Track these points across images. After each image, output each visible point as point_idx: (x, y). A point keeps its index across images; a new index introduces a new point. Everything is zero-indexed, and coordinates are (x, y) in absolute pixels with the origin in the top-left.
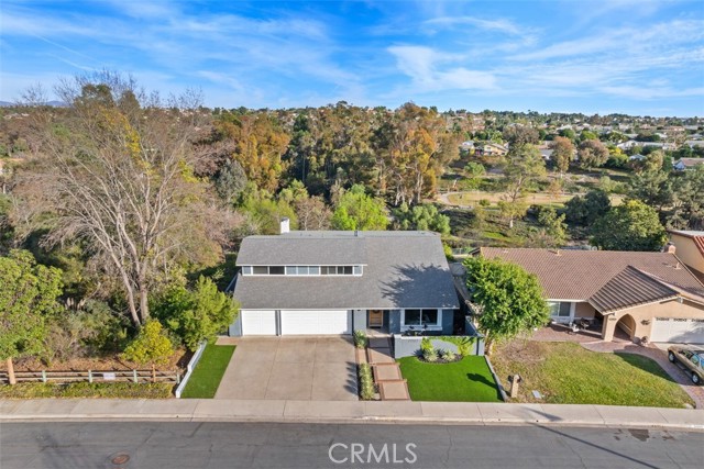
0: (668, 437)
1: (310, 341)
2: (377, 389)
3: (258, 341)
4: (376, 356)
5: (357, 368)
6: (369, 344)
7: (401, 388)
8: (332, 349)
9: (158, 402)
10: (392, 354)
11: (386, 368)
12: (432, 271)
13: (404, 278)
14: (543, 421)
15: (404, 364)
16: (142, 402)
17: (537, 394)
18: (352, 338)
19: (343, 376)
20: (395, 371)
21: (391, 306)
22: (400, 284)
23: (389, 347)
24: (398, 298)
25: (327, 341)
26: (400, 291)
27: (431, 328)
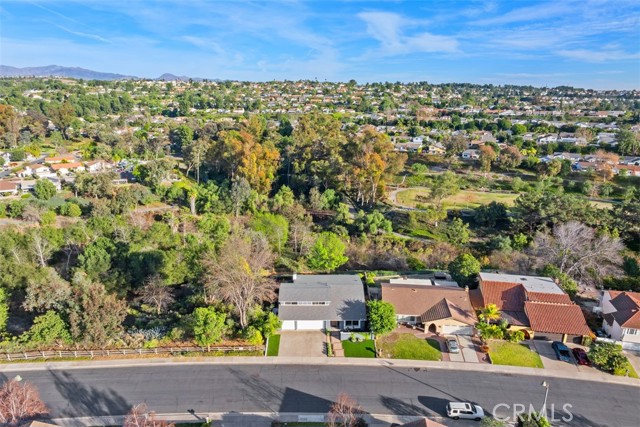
0: (426, 370)
1: (309, 332)
2: (333, 353)
3: (288, 332)
4: (334, 339)
5: (326, 344)
6: (332, 334)
7: (342, 352)
8: (317, 336)
9: (260, 357)
10: (339, 338)
11: (337, 344)
12: (358, 302)
13: (346, 306)
14: (388, 365)
15: (344, 344)
16: (254, 357)
17: (389, 355)
18: (325, 331)
19: (321, 348)
20: (340, 346)
21: (340, 319)
22: (344, 309)
23: (338, 336)
24: (343, 316)
25: (315, 332)
26: (345, 312)
27: (356, 327)
